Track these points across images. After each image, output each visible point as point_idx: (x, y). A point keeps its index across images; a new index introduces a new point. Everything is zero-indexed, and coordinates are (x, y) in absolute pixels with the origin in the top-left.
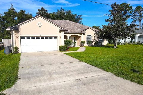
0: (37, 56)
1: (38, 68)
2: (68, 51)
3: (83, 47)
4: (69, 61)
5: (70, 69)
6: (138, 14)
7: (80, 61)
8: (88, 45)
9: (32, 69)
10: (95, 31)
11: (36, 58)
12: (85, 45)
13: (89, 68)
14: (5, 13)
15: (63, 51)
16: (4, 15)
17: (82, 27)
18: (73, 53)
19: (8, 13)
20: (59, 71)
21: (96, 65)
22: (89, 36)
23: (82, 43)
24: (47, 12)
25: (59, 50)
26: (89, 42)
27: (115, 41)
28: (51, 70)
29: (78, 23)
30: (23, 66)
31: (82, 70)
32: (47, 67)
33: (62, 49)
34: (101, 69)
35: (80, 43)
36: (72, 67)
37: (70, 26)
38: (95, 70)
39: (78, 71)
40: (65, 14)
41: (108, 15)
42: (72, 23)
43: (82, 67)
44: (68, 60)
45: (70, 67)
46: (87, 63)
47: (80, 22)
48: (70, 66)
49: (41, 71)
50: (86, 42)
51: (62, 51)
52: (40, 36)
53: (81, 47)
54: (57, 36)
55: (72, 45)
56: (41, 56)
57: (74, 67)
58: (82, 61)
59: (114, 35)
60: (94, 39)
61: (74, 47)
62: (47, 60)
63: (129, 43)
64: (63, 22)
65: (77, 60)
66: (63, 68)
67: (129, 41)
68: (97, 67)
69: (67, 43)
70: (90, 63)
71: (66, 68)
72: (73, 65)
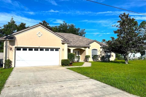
0: (33, 71)
1: (30, 87)
2: (72, 65)
3: (88, 62)
4: (75, 78)
5: (78, 90)
6: (144, 30)
7: (89, 78)
8: (93, 60)
9: (21, 90)
10: (101, 45)
11: (32, 74)
12: (91, 59)
13: (105, 89)
14: (4, 26)
15: (66, 66)
16: (3, 28)
17: (86, 40)
18: (77, 68)
19: (7, 26)
20: (61, 92)
21: (113, 85)
22: (95, 50)
23: (87, 57)
24: (49, 25)
25: (61, 65)
26: (95, 57)
27: (126, 55)
28: (49, 91)
29: (81, 37)
30: (11, 84)
31: (96, 91)
32: (44, 86)
33: (64, 63)
34: (123, 90)
35: (84, 57)
36: (80, 86)
37: (74, 39)
38: (115, 91)
39: (89, 92)
40: (68, 28)
41: (117, 26)
42: (75, 36)
43: (94, 87)
44: (73, 76)
45: (77, 86)
46: (99, 81)
47: (83, 36)
48: (77, 84)
49: (34, 93)
50: (91, 57)
51: (64, 66)
52: (39, 48)
53: (86, 61)
54: (59, 48)
55: (76, 60)
56: (39, 71)
57: (82, 86)
58: (92, 78)
59: (125, 48)
60: (101, 55)
61: (78, 61)
62: (46, 77)
63: (139, 58)
64: (66, 35)
65: (85, 77)
66: (67, 88)
67: (139, 57)
68: (116, 87)
69: (70, 56)
70: (103, 81)
71: (71, 87)
72: (80, 83)
